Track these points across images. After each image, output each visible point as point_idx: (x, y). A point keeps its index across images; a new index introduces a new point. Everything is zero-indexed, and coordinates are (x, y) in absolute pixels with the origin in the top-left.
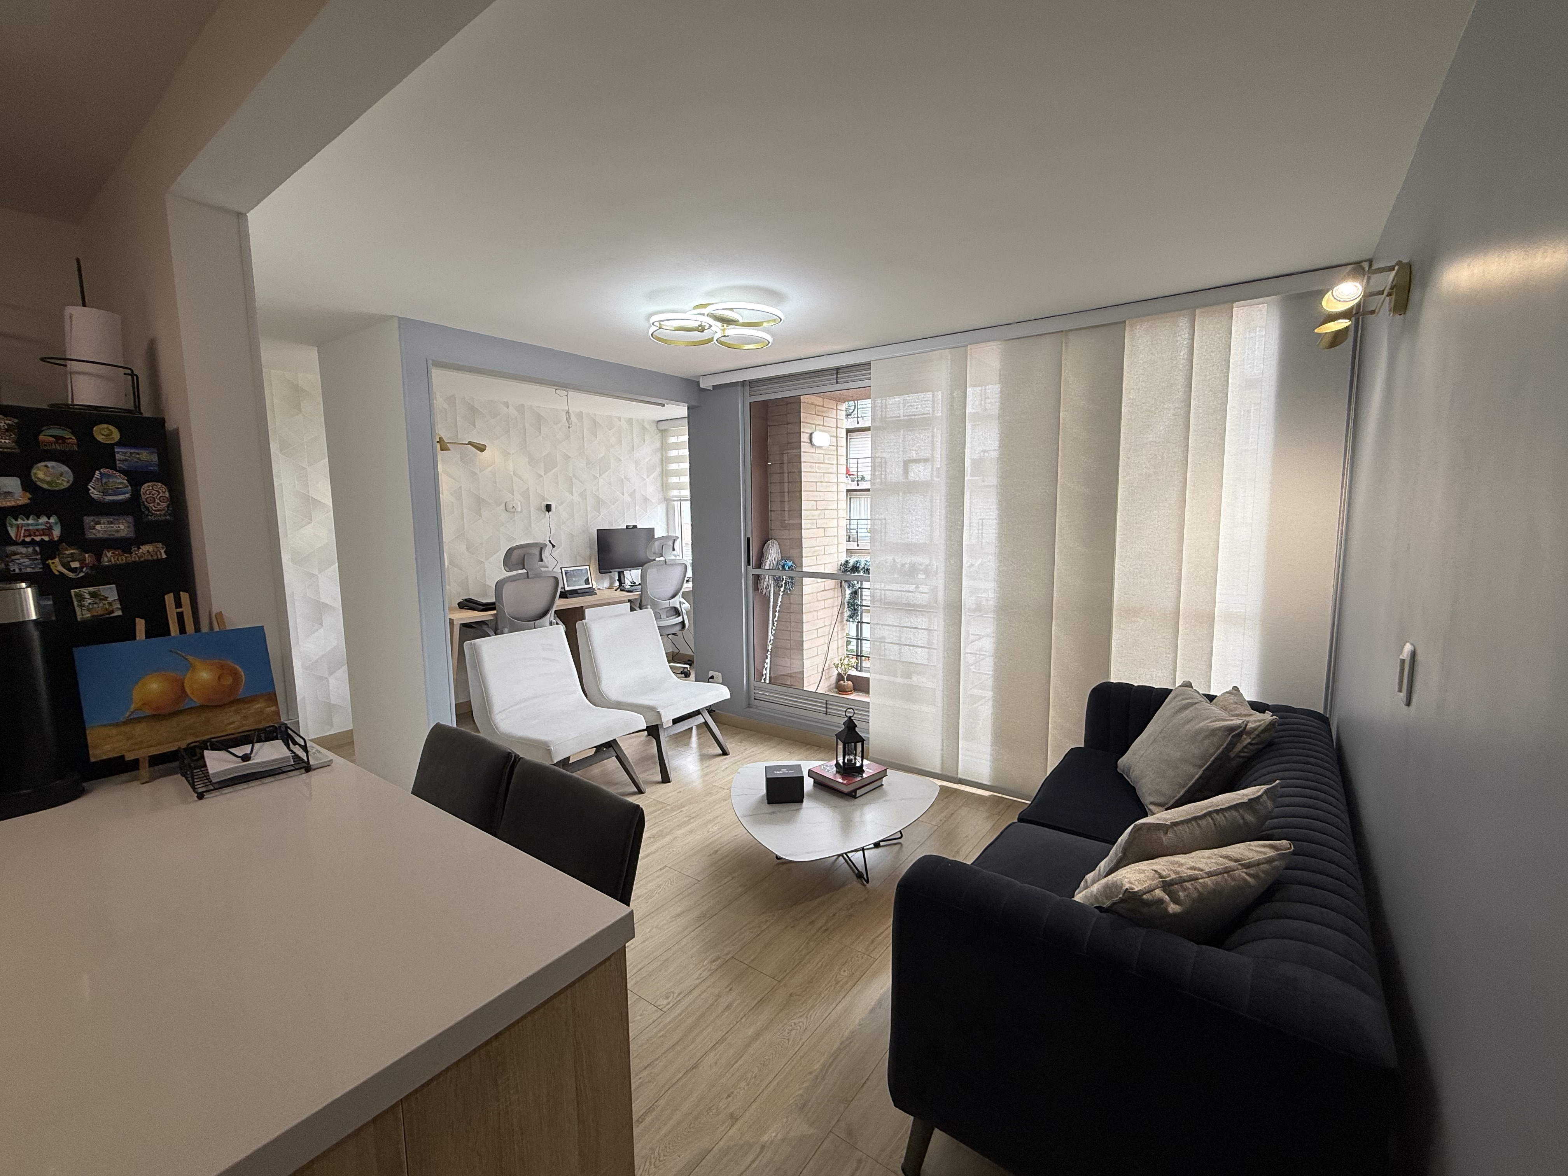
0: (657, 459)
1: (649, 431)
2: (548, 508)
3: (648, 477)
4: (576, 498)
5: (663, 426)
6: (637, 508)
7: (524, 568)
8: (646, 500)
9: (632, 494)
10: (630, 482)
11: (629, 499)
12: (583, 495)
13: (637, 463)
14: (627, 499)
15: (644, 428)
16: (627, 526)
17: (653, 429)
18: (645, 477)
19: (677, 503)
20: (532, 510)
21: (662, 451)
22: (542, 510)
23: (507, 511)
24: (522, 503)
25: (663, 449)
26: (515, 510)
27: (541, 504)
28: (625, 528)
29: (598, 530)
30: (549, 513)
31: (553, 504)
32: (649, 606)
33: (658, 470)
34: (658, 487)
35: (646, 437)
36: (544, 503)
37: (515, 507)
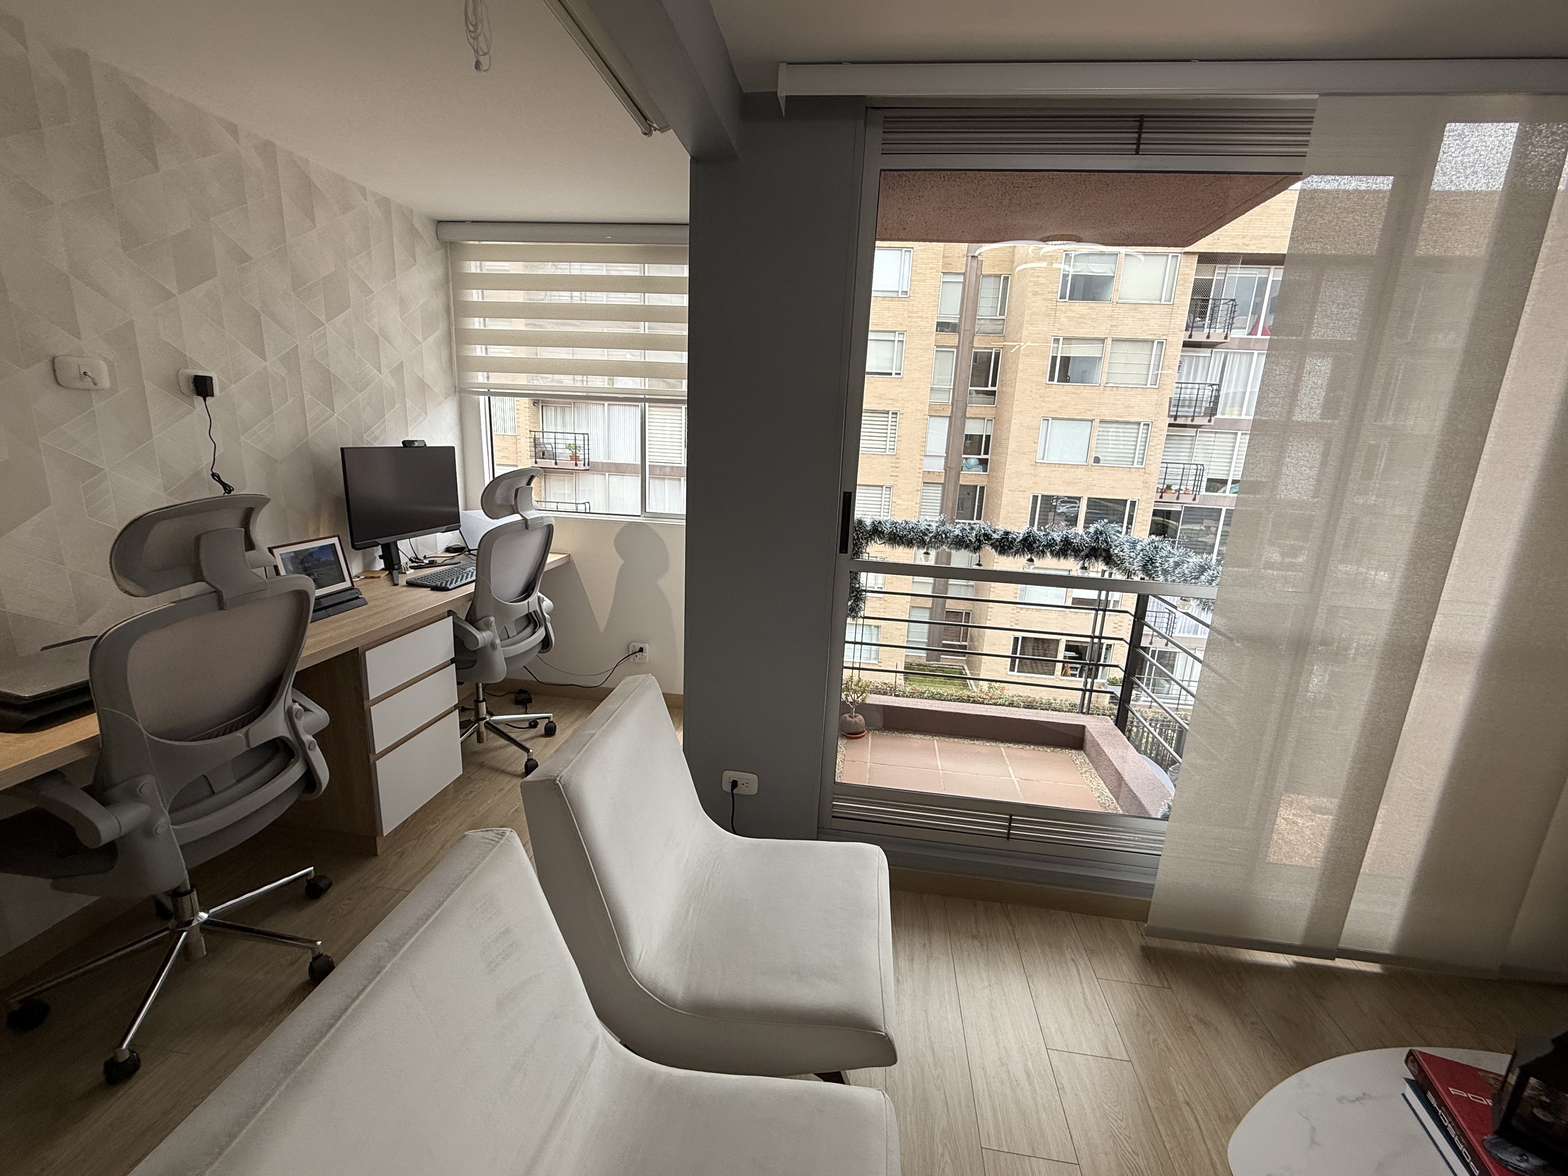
0: (437, 303)
1: (422, 237)
2: (202, 386)
3: (424, 339)
4: (272, 364)
5: (450, 233)
6: (409, 403)
7: (198, 577)
8: (423, 386)
9: (398, 371)
10: (390, 343)
12: (290, 361)
13: (402, 303)
14: (389, 380)
15: (413, 230)
16: (404, 442)
17: (427, 233)
18: (420, 338)
19: (483, 400)
20: (150, 387)
21: (448, 287)
22: (185, 389)
23: (60, 385)
24: (110, 366)
25: (451, 283)
26: (87, 383)
27: (178, 372)
28: (401, 445)
29: (342, 449)
30: (205, 400)
31: (211, 378)
32: (492, 619)
33: (442, 327)
34: (443, 362)
35: (419, 251)
36: (186, 370)
37: (89, 374)
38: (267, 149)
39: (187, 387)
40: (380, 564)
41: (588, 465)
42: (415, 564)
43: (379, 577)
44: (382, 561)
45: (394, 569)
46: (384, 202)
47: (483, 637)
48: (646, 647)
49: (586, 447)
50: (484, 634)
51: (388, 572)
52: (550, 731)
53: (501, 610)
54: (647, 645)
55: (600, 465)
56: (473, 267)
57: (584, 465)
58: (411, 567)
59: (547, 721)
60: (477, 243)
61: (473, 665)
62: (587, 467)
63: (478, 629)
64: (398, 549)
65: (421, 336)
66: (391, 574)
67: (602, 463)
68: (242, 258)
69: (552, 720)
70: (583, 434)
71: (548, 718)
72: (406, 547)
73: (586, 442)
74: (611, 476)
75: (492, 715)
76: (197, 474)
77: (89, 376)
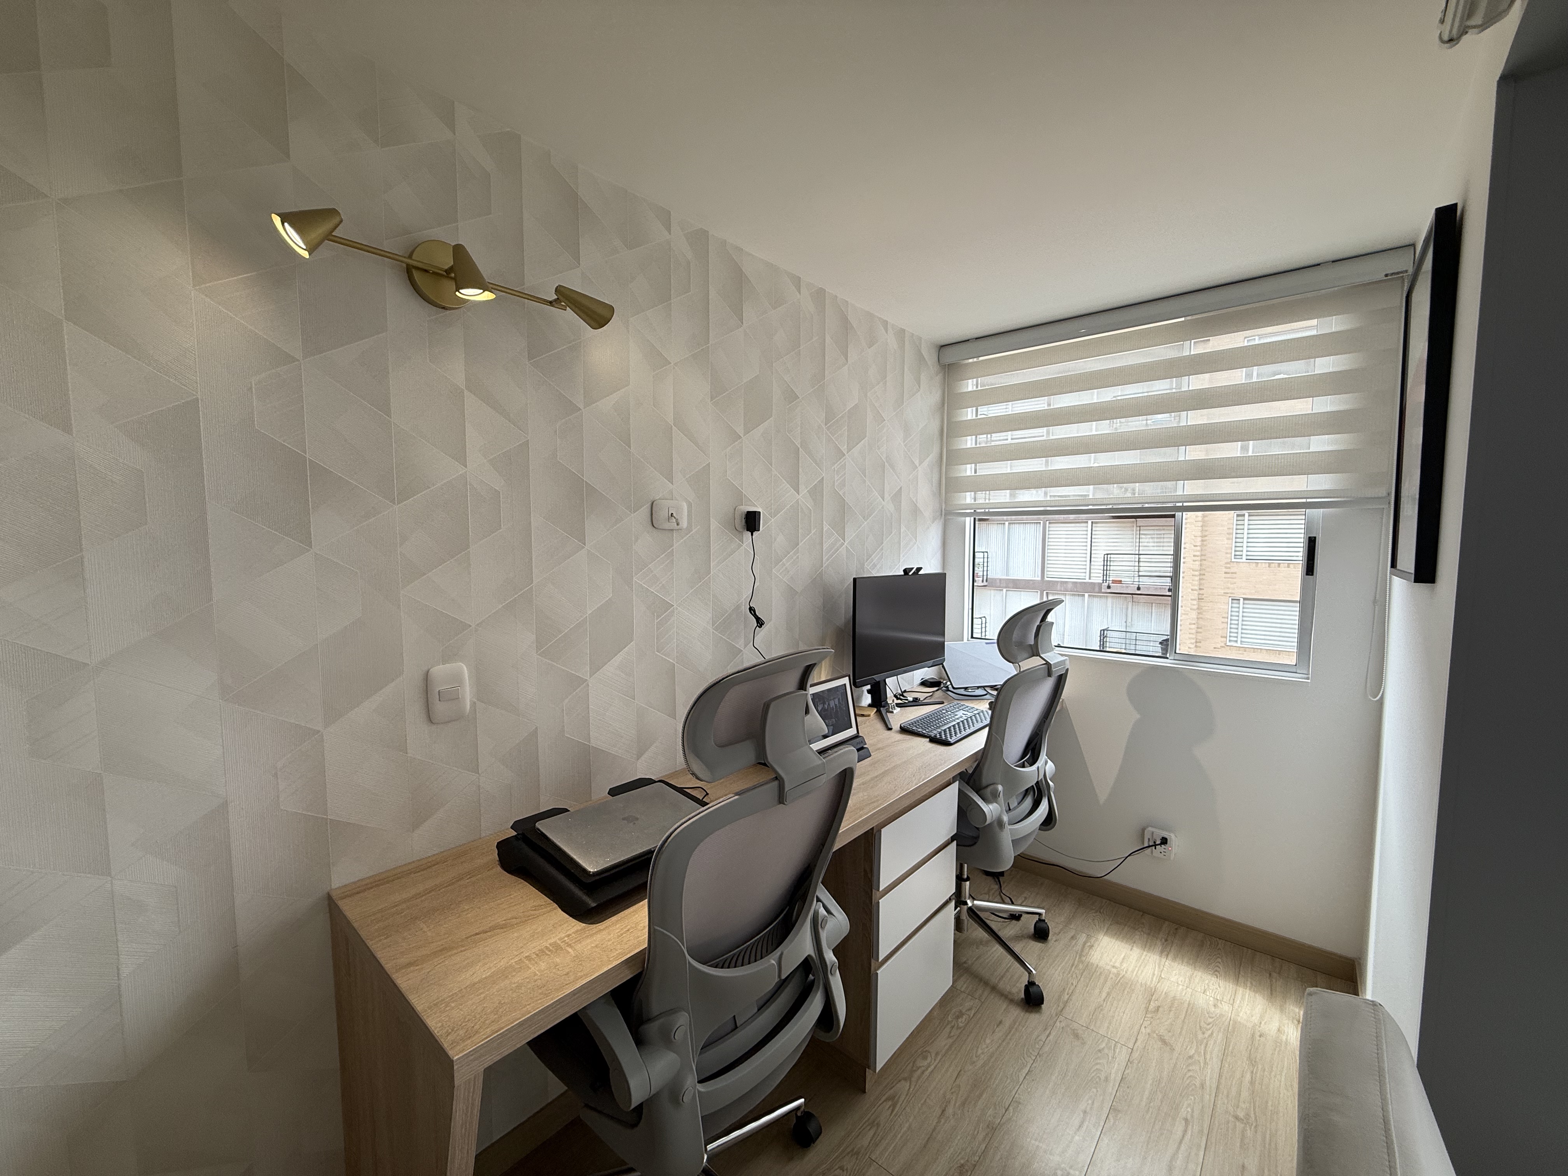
0: (934, 426)
1: (927, 363)
2: (752, 521)
3: (920, 464)
4: (803, 496)
5: (950, 356)
6: (903, 529)
8: (915, 511)
9: (897, 496)
10: (894, 469)
11: (890, 507)
12: (816, 492)
13: (906, 429)
15: (920, 358)
16: (905, 571)
17: (930, 358)
18: (916, 464)
19: (969, 521)
20: (714, 524)
21: (944, 409)
22: (739, 527)
23: (653, 525)
24: (690, 505)
25: (946, 405)
26: (672, 524)
27: (735, 509)
28: (903, 573)
29: (855, 580)
30: (752, 535)
31: (760, 512)
32: (1000, 788)
33: (936, 449)
34: (934, 485)
35: (923, 377)
36: (741, 507)
37: (674, 515)
38: (820, 295)
39: (740, 522)
40: (867, 699)
41: (987, 581)
42: (899, 701)
43: (869, 716)
44: (869, 696)
45: (881, 706)
46: (901, 334)
47: (990, 810)
48: (1171, 837)
49: (985, 564)
50: (991, 806)
51: (875, 710)
52: (1041, 933)
53: (1010, 778)
54: (1172, 835)
55: (998, 581)
56: (970, 385)
57: (983, 581)
58: (898, 705)
59: (1037, 917)
60: (975, 360)
61: (975, 843)
62: (985, 583)
63: (984, 799)
64: (886, 684)
65: (918, 461)
66: (879, 712)
67: (1000, 580)
68: (791, 397)
69: (1043, 918)
70: (983, 552)
71: (1040, 914)
72: (892, 684)
73: (986, 560)
74: (1008, 592)
75: (974, 899)
76: (738, 607)
77: (675, 518)
